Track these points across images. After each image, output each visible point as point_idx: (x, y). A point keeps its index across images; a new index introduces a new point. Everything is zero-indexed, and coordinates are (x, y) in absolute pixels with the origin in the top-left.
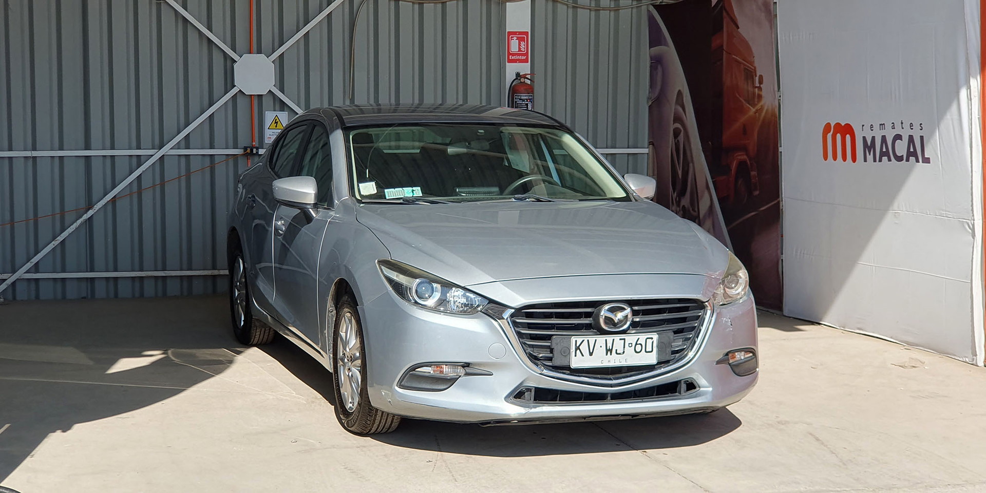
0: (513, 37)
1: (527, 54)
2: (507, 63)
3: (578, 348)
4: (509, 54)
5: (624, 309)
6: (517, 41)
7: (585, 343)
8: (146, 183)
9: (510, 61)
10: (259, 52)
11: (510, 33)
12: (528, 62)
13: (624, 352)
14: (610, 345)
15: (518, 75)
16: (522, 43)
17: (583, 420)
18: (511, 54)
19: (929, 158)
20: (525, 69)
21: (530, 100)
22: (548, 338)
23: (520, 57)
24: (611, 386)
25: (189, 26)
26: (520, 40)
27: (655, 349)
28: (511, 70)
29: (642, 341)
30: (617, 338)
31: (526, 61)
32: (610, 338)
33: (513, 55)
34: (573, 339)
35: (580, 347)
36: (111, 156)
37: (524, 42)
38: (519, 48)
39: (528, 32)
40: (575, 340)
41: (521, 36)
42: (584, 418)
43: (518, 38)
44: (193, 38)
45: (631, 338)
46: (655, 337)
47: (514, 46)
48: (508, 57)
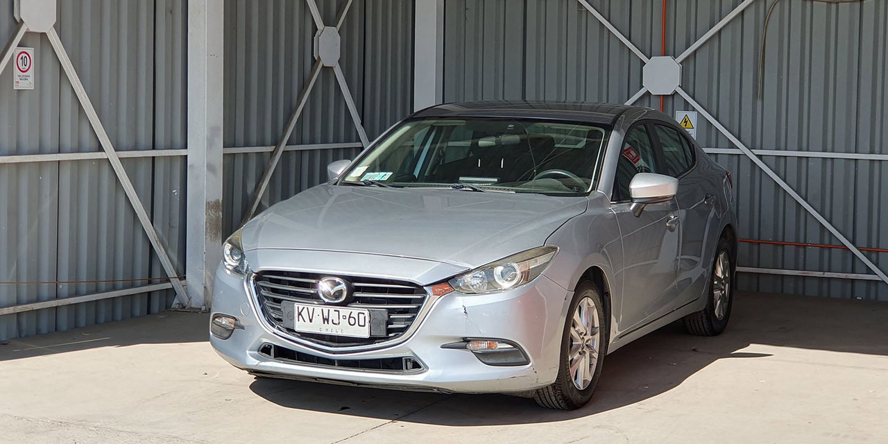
3: (300, 314)
5: (339, 284)
7: (305, 310)
13: (339, 323)
14: (326, 315)
17: (315, 381)
22: (279, 301)
24: (334, 353)
27: (367, 324)
29: (355, 314)
30: (332, 309)
32: (326, 309)
34: (296, 305)
35: (302, 313)
40: (298, 306)
42: (316, 378)
45: (345, 311)
46: (367, 313)
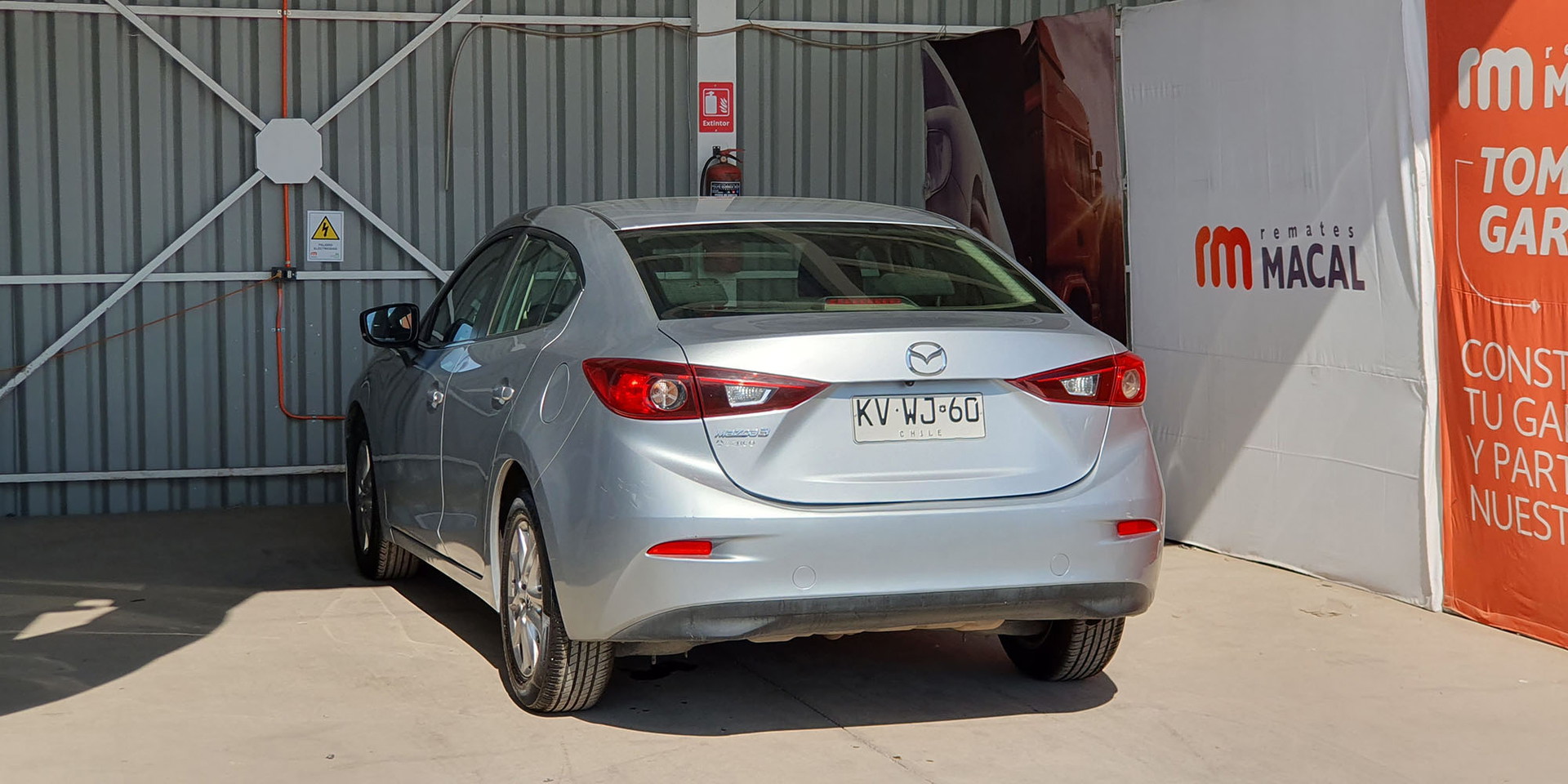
0: (708, 91)
1: (730, 118)
2: (699, 133)
4: (702, 118)
6: (715, 97)
8: (113, 326)
9: (703, 129)
10: (297, 114)
11: (704, 85)
12: (732, 131)
15: (717, 151)
16: (723, 101)
18: (705, 118)
19: (1363, 282)
20: (728, 141)
21: (735, 191)
23: (720, 123)
25: (183, 75)
26: (720, 96)
28: (706, 143)
31: (729, 129)
33: (710, 119)
36: (55, 284)
37: (727, 99)
38: (719, 111)
39: (732, 84)
41: (722, 90)
43: (716, 93)
44: (189, 95)
47: (711, 104)
48: (701, 123)
